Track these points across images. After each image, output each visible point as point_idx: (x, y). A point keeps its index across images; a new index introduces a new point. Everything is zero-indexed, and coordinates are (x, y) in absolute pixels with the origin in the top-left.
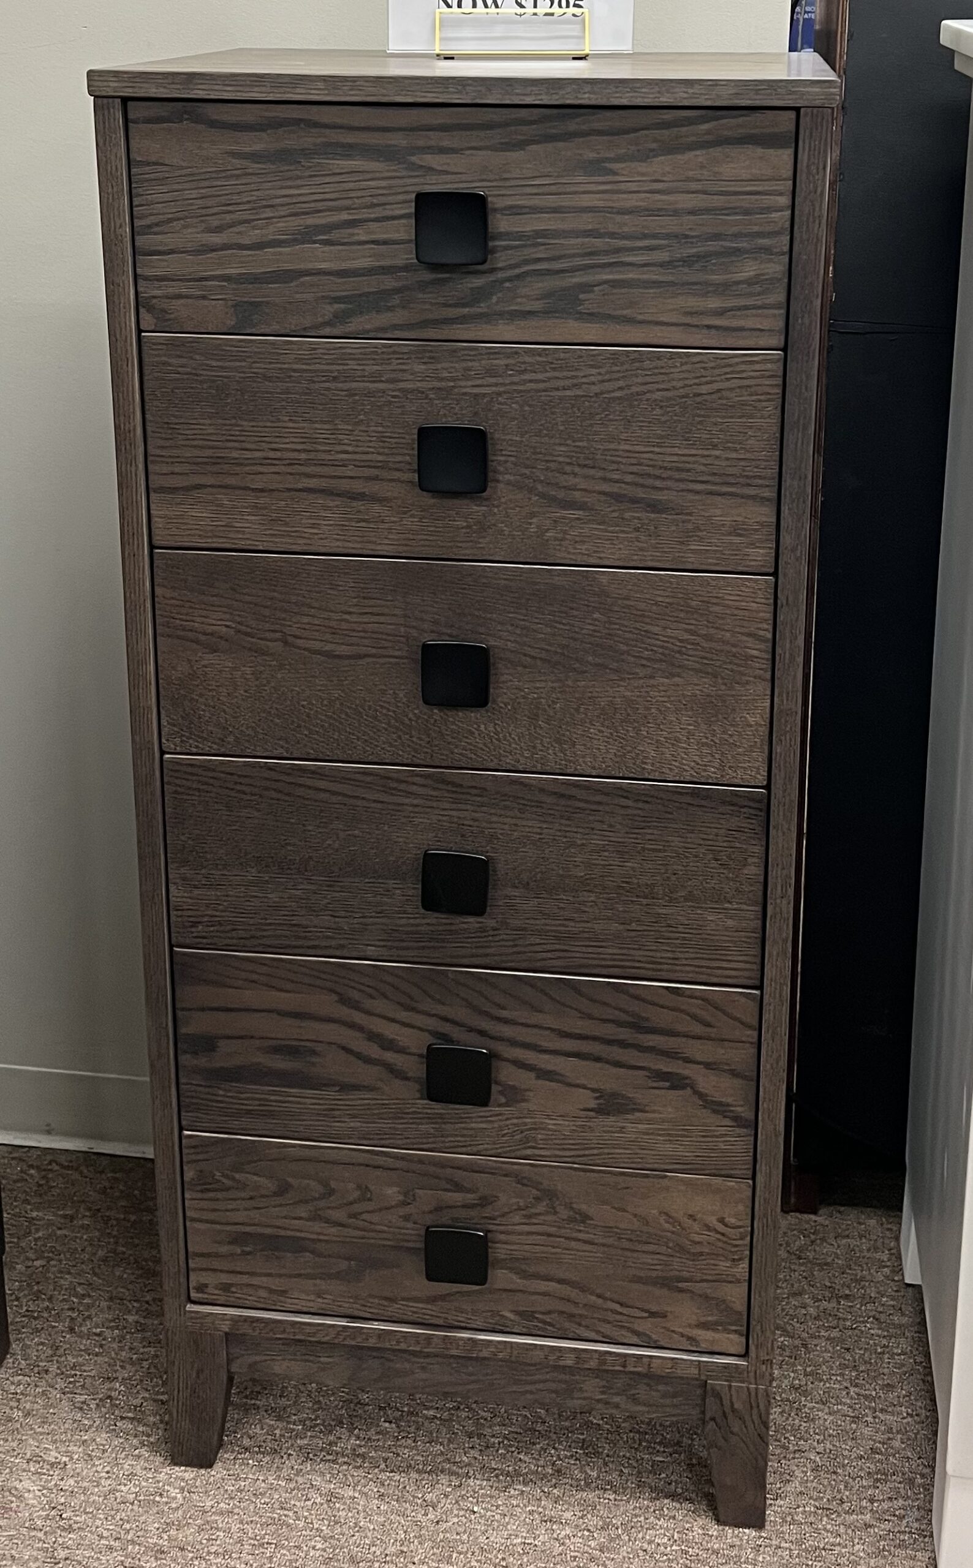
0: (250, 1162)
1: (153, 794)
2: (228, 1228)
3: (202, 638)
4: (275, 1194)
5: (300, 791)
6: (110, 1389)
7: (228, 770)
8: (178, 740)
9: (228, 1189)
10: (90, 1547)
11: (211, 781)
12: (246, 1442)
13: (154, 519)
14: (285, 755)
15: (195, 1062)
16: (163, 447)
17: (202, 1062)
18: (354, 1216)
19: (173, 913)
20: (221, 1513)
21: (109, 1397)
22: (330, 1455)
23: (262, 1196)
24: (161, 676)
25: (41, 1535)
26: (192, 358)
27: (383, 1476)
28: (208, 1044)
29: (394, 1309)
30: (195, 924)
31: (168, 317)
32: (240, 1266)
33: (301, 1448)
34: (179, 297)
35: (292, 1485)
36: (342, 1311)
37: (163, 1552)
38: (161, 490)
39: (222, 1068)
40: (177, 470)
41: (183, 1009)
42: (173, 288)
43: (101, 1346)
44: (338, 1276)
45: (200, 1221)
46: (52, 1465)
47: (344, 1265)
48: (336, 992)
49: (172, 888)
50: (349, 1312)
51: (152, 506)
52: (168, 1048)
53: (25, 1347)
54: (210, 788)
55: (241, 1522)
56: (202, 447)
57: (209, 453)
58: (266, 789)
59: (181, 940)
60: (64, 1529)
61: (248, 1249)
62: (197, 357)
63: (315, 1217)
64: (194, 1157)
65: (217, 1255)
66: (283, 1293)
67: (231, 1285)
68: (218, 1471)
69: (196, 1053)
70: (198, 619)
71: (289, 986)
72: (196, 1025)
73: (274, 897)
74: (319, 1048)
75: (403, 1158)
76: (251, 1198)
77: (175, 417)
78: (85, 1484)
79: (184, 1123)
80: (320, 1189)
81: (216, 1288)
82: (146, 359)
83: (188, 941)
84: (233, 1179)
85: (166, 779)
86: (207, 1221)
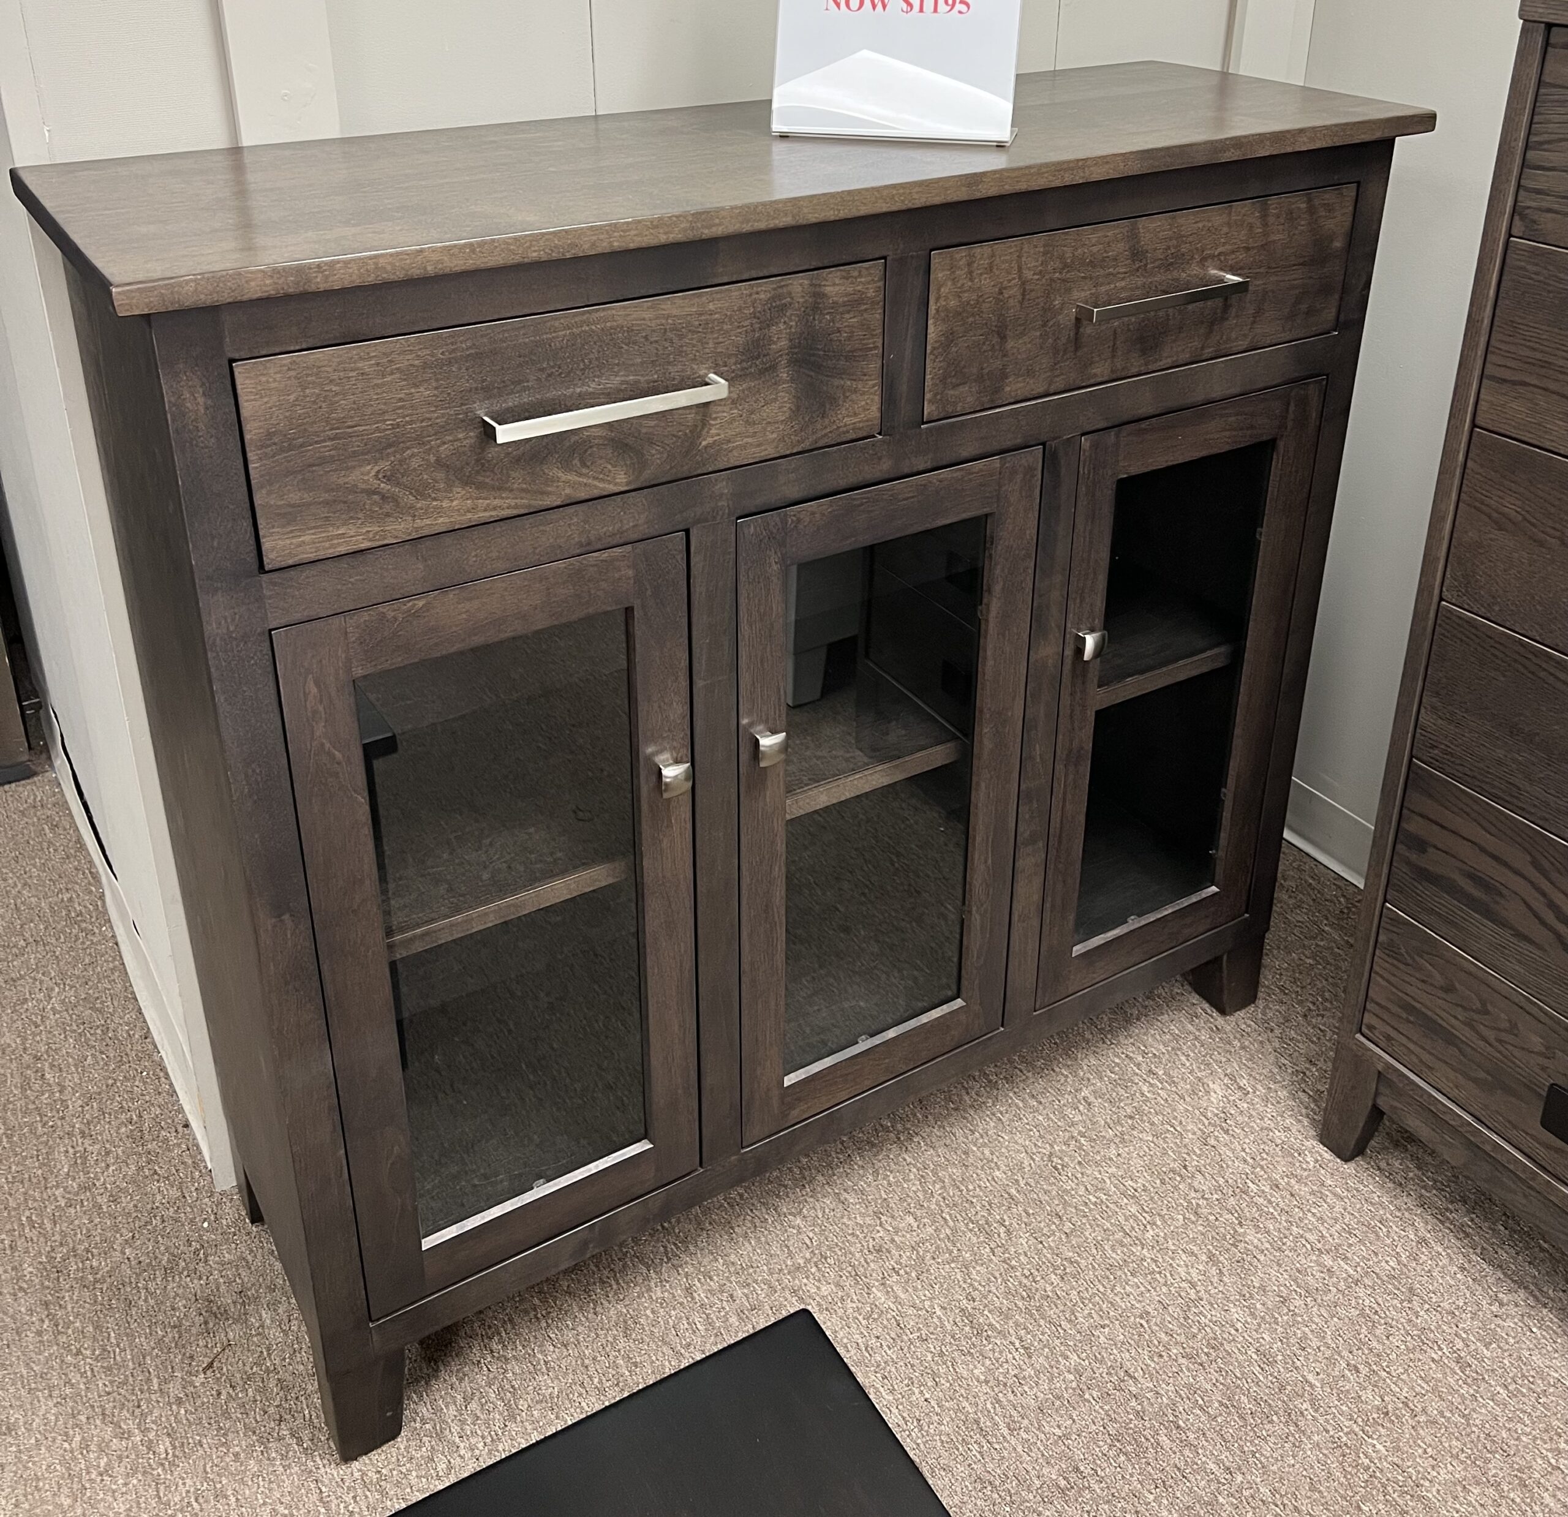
0: (1428, 953)
1: (1425, 629)
2: (1400, 994)
3: (1495, 515)
4: (1441, 988)
5: (1542, 674)
6: (1308, 1069)
7: (1489, 633)
8: (1455, 594)
9: (1407, 965)
10: (1233, 1151)
11: (1473, 637)
12: (1383, 1165)
13: (1481, 402)
14: (1538, 638)
15: (1407, 854)
16: (1502, 341)
17: (1413, 857)
18: (1500, 1041)
19: (1419, 731)
20: (1335, 1195)
21: (1304, 1073)
22: (1441, 1217)
23: (1432, 985)
24: (1455, 535)
25: (1206, 1122)
26: (1546, 269)
27: (1474, 1257)
28: (1421, 845)
29: (1513, 1134)
30: (1433, 747)
31: (1536, 227)
32: (1402, 1027)
33: (1422, 1195)
34: (1549, 210)
35: (1398, 1214)
36: (1472, 1110)
37: (1277, 1187)
38: (1492, 378)
39: (1426, 869)
40: (1509, 364)
41: (1409, 809)
42: (1547, 202)
43: (1319, 1039)
44: (1475, 1081)
45: (1382, 977)
46: (1240, 1087)
47: (1482, 1075)
48: (1530, 854)
49: (1423, 710)
50: (1477, 1114)
51: (1483, 390)
52: (1388, 833)
53: (1266, 1007)
54: (1471, 643)
55: (1345, 1209)
56: (1534, 349)
57: (1539, 356)
58: (1515, 661)
59: (1420, 755)
60: (1222, 1129)
61: (1411, 1019)
62: (1551, 268)
63: (1469, 1024)
64: (1388, 926)
65: (1387, 1009)
66: (1430, 1068)
67: (1393, 1039)
68: (1349, 1168)
69: (1409, 848)
70: (1495, 498)
71: (1493, 830)
72: (1414, 826)
73: (1500, 753)
74: (1505, 891)
75: (1552, 1017)
76: (1423, 981)
77: (1520, 317)
78: (1254, 1113)
79: (1388, 897)
80: (1478, 1005)
81: (1381, 1033)
82: (1508, 260)
83: (1424, 758)
84: (1414, 960)
85: (1439, 622)
86: (1388, 981)
